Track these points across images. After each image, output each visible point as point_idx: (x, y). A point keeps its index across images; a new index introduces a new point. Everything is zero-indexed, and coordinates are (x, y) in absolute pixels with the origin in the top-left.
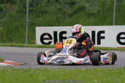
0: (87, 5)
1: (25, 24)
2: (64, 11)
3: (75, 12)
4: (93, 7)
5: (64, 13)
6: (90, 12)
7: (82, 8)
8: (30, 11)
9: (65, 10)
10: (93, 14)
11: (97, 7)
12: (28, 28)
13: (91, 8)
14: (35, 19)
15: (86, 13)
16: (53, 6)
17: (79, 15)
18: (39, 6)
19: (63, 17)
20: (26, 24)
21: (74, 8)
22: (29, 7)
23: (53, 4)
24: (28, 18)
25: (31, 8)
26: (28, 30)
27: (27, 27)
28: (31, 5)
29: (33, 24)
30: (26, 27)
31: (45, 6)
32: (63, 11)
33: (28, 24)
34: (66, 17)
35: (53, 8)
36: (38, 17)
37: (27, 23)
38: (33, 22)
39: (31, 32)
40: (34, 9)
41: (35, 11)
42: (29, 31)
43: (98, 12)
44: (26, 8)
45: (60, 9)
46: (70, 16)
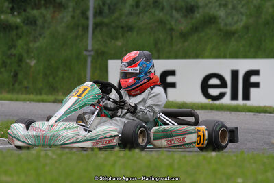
0: (222, 13)
1: (85, 53)
2: (171, 25)
3: (195, 29)
4: (235, 18)
5: (172, 29)
6: (229, 28)
7: (211, 20)
8: (96, 26)
9: (173, 23)
10: (233, 33)
11: (244, 18)
12: (92, 62)
13: (230, 19)
14: (105, 42)
15: (220, 30)
16: (147, 14)
17: (202, 34)
18: (116, 15)
19: (168, 40)
20: (88, 53)
21: (192, 18)
22: (95, 16)
23: (147, 11)
24: (93, 39)
25: (99, 19)
26: (92, 66)
27: (89, 60)
28: (99, 12)
29: (103, 53)
30: (86, 61)
31: (131, 14)
32: (168, 27)
33: (92, 53)
34: (175, 39)
35: (146, 19)
36: (116, 39)
37: (89, 51)
38: (103, 49)
39: (98, 71)
40: (106, 20)
41: (107, 25)
42: (94, 69)
43: (246, 28)
44: (87, 18)
45: (161, 22)
46: (184, 36)
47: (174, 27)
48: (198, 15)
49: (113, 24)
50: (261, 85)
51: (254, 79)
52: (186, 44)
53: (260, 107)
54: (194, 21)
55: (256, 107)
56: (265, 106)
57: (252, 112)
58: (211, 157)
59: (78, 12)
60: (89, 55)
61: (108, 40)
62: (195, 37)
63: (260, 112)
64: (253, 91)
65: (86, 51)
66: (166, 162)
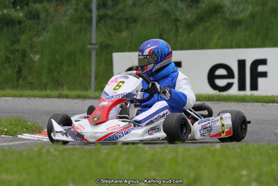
0: (227, 2)
1: (89, 46)
2: (176, 16)
3: (201, 19)
4: (241, 7)
5: (177, 20)
6: (235, 17)
7: (216, 10)
8: (100, 18)
9: (178, 14)
10: (239, 22)
11: (250, 7)
12: (96, 55)
13: (236, 8)
14: (110, 35)
15: (226, 19)
16: (151, 4)
17: (208, 24)
18: (120, 6)
19: (174, 31)
20: (92, 47)
21: (197, 8)
22: (98, 7)
23: (151, 2)
24: (97, 32)
25: (102, 12)
26: (97, 60)
27: (94, 53)
28: (103, 5)
30: (90, 54)
31: (134, 5)
32: (173, 17)
33: (97, 46)
34: (181, 30)
35: (151, 10)
36: (119, 30)
37: (94, 44)
38: (107, 42)
39: (103, 65)
40: (110, 13)
41: (111, 17)
42: (99, 62)
43: (253, 16)
44: (90, 11)
45: (166, 13)
46: (190, 26)
47: (179, 17)
48: (203, 5)
49: (118, 17)
50: (269, 74)
51: (261, 68)
52: (192, 35)
53: (268, 97)
54: (199, 11)
55: (264, 97)
56: (272, 96)
57: (260, 102)
58: (216, 150)
59: (81, 5)
60: (94, 49)
61: (113, 33)
62: (201, 27)
63: (268, 102)
64: (261, 81)
65: (90, 44)
66: (170, 156)
